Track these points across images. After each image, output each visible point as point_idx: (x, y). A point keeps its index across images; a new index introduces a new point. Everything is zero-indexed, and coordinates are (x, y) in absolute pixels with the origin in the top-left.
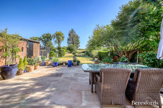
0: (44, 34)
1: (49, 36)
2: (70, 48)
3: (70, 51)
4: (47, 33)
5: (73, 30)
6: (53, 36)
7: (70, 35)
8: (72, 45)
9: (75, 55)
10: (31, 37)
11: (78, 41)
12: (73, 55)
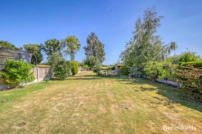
0: (48, 40)
1: (56, 43)
2: (90, 62)
3: (89, 66)
4: (53, 39)
5: (94, 34)
6: (61, 43)
7: (88, 42)
8: (93, 57)
9: (99, 74)
10: (26, 44)
11: (102, 52)
12: (96, 74)
